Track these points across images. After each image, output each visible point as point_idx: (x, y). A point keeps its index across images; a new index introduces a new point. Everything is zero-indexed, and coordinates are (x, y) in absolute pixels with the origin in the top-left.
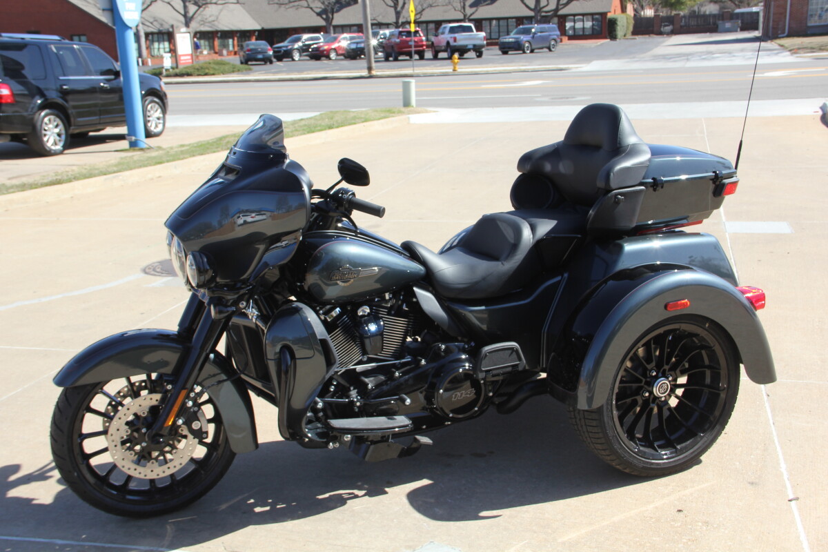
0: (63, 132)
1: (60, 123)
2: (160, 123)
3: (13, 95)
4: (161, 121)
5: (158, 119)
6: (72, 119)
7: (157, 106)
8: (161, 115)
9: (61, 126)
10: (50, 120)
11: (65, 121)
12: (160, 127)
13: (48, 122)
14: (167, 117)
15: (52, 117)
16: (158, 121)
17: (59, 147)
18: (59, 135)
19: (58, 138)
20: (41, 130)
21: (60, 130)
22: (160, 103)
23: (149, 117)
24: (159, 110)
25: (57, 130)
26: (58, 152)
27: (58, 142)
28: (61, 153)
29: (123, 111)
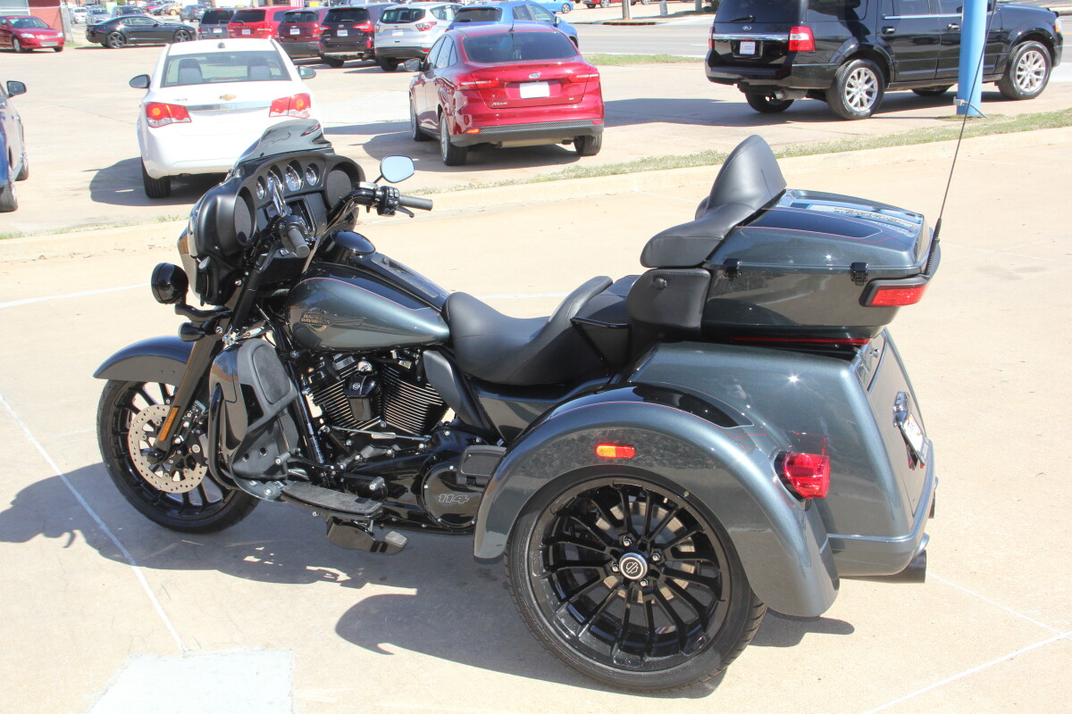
0: (876, 89)
1: (873, 77)
2: (1037, 80)
3: (813, 40)
4: (1041, 77)
5: (1037, 73)
6: (892, 73)
7: (1038, 55)
8: (1043, 68)
9: (875, 82)
10: (859, 74)
11: (882, 75)
12: (1038, 85)
13: (856, 76)
14: (1055, 70)
15: (863, 70)
16: (1037, 77)
17: (866, 109)
18: (869, 93)
19: (866, 97)
20: (844, 85)
21: (872, 87)
22: (1045, 50)
23: (1020, 70)
24: (1042, 61)
25: (867, 87)
26: (862, 114)
27: (865, 102)
28: (868, 116)
29: (956, 63)
